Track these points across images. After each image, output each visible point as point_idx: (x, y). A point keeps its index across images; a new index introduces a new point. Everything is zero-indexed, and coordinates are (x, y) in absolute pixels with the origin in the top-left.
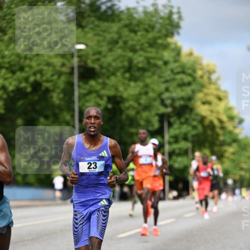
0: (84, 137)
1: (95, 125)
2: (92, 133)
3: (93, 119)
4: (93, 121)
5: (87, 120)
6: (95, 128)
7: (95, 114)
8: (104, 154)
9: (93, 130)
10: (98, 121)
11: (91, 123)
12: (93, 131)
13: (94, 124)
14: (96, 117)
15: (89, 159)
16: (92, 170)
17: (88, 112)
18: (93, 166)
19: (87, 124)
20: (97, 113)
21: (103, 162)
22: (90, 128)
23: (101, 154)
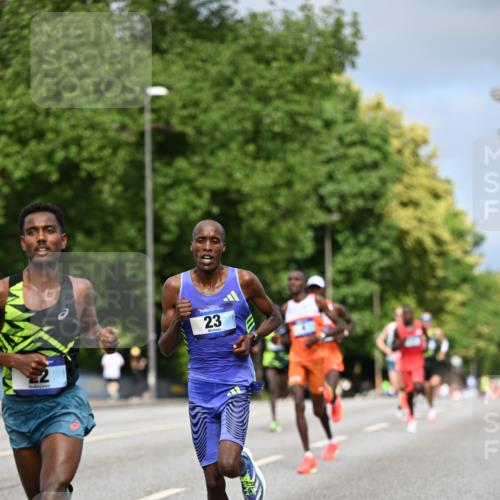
0: (194, 276)
1: (211, 254)
2: (206, 267)
3: (208, 243)
4: (208, 245)
5: (198, 244)
6: (211, 258)
7: (212, 234)
8: (233, 297)
9: (207, 261)
10: (217, 246)
11: (205, 250)
12: (209, 264)
13: (210, 250)
14: (213, 239)
15: (206, 310)
16: (214, 330)
17: (201, 230)
18: (214, 321)
19: (197, 250)
20: (216, 231)
21: (231, 313)
22: (203, 257)
23: (226, 300)
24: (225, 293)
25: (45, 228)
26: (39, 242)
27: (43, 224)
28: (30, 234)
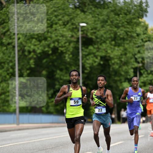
1: (136, 84)
2: (135, 87)
4: (135, 82)
5: (133, 82)
6: (136, 85)
8: (140, 94)
9: (135, 85)
14: (137, 81)
15: (134, 96)
16: (136, 100)
17: (134, 79)
18: (136, 98)
19: (133, 84)
21: (140, 97)
22: (134, 85)
23: (139, 94)
24: (139, 93)
25: (101, 80)
26: (100, 83)
27: (101, 79)
28: (99, 81)
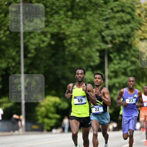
0: (128, 89)
1: (133, 84)
2: (131, 88)
4: (131, 82)
6: (132, 85)
8: (136, 96)
9: (131, 86)
10: (133, 83)
12: (132, 87)
14: (133, 81)
15: (130, 98)
16: (131, 103)
17: (130, 79)
18: (131, 101)
19: (129, 84)
20: (133, 79)
21: (135, 99)
22: (130, 85)
23: (134, 96)
24: (134, 95)
25: (98, 78)
28: (95, 79)
